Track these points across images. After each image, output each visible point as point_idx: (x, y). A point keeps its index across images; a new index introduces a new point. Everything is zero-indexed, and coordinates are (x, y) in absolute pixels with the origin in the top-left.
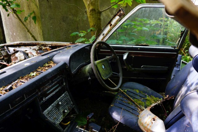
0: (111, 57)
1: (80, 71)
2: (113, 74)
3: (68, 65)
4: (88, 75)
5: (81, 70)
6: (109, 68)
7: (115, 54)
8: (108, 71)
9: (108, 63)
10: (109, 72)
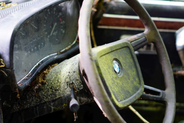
0: (141, 37)
1: (41, 80)
2: (146, 90)
3: (7, 58)
4: (68, 91)
5: (44, 77)
6: (135, 73)
7: (152, 28)
8: (132, 82)
9: (133, 57)
10: (135, 83)
